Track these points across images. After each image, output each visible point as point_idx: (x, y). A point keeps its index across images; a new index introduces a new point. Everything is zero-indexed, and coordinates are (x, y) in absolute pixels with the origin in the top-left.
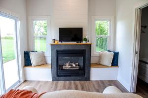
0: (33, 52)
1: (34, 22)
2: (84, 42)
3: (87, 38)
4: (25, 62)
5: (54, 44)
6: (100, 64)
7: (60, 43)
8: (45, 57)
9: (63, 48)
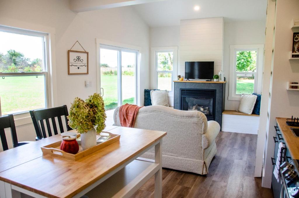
0: (155, 90)
1: (158, 54)
2: (215, 80)
3: (219, 74)
4: (145, 102)
5: (179, 81)
6: (239, 112)
7: (185, 80)
8: (168, 97)
9: (188, 87)
